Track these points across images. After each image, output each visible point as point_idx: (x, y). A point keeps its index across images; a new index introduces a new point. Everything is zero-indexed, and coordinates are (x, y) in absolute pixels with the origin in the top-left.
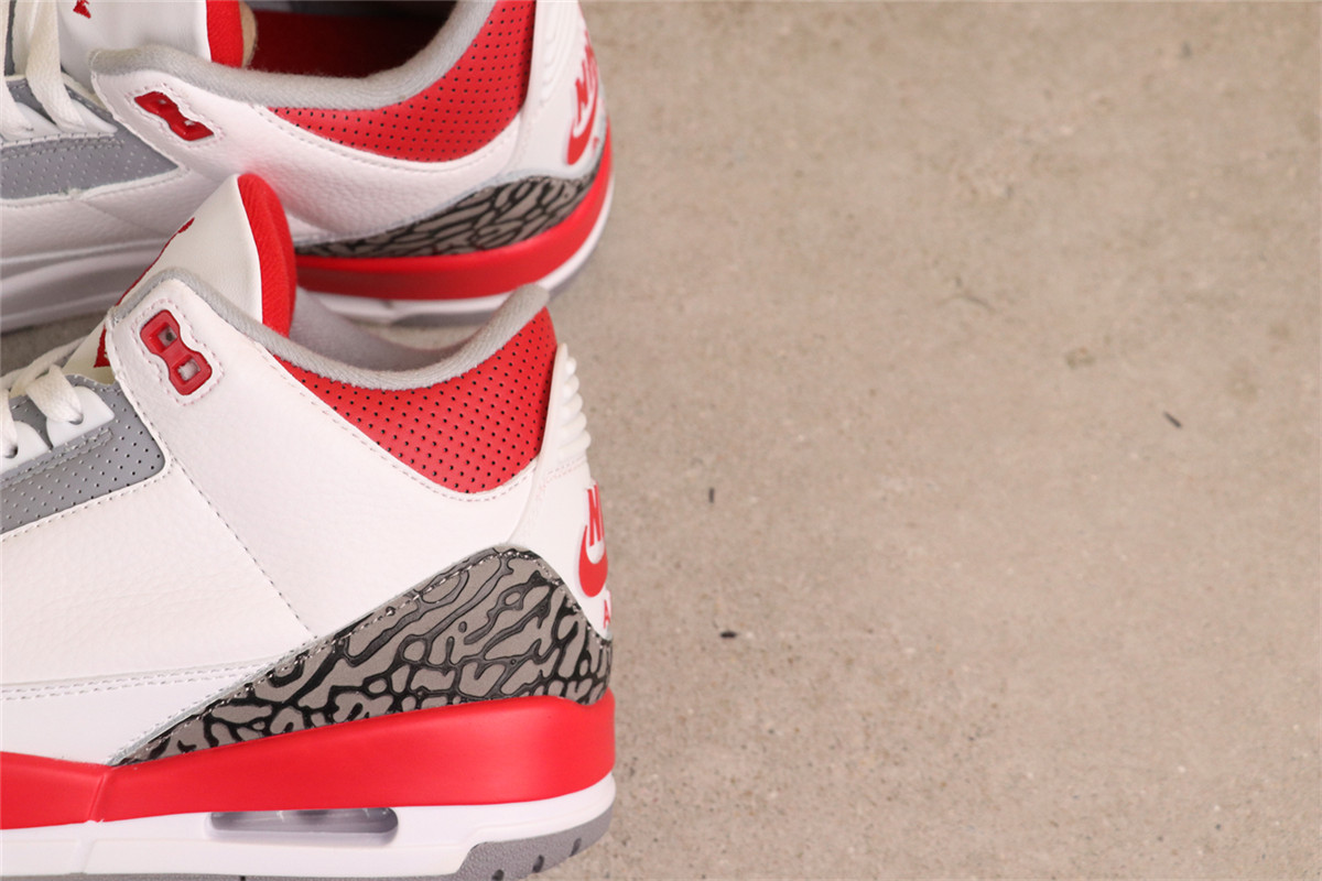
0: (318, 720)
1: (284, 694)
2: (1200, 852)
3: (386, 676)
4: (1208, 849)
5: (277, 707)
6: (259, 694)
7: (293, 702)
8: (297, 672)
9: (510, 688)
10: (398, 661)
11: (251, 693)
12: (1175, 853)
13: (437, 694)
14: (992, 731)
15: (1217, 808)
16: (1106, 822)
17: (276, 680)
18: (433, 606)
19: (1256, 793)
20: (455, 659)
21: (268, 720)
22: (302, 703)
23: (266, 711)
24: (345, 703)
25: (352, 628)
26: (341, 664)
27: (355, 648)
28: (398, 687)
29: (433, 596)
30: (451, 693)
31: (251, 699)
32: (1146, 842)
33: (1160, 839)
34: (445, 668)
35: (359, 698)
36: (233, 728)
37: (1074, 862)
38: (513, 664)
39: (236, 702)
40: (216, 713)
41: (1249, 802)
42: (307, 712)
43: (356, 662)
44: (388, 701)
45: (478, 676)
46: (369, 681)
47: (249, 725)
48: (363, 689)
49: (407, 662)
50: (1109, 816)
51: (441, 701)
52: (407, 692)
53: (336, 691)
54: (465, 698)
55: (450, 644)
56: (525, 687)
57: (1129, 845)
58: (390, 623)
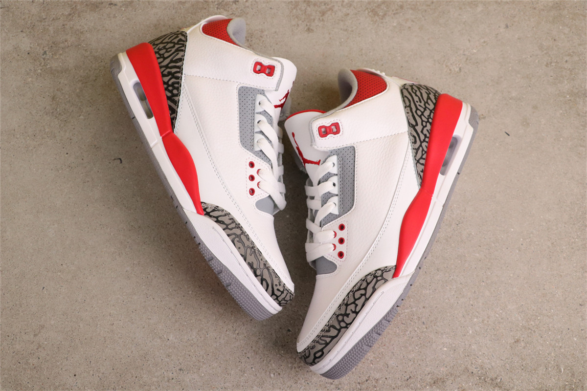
0: (427, 140)
1: (418, 143)
2: (518, 251)
3: (422, 121)
4: (519, 250)
5: (421, 146)
6: (417, 148)
7: (421, 142)
8: (414, 137)
9: (434, 101)
10: (420, 117)
11: (415, 149)
12: (511, 252)
13: (430, 114)
14: (463, 222)
15: (522, 240)
16: (493, 245)
17: (415, 142)
18: (410, 105)
19: (532, 235)
20: (424, 107)
21: (423, 150)
22: (422, 140)
23: (421, 148)
24: (425, 132)
25: (409, 123)
26: (416, 127)
27: (414, 123)
28: (426, 120)
29: (408, 104)
30: (431, 111)
31: (417, 150)
32: (504, 250)
33: (507, 248)
34: (425, 109)
35: (425, 129)
36: (421, 158)
37: (485, 256)
38: (429, 98)
39: (416, 153)
40: (417, 159)
41: (530, 237)
42: (424, 141)
43: (417, 125)
44: (428, 124)
45: (429, 105)
46: (422, 124)
47: (423, 155)
48: (424, 127)
49: (421, 115)
50: (494, 243)
51: (432, 114)
52: (428, 119)
53: (422, 132)
54: (433, 110)
55: (420, 106)
56: (435, 98)
57: (499, 251)
58: (410, 114)
